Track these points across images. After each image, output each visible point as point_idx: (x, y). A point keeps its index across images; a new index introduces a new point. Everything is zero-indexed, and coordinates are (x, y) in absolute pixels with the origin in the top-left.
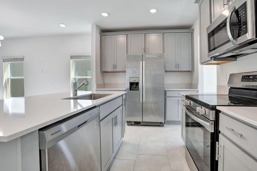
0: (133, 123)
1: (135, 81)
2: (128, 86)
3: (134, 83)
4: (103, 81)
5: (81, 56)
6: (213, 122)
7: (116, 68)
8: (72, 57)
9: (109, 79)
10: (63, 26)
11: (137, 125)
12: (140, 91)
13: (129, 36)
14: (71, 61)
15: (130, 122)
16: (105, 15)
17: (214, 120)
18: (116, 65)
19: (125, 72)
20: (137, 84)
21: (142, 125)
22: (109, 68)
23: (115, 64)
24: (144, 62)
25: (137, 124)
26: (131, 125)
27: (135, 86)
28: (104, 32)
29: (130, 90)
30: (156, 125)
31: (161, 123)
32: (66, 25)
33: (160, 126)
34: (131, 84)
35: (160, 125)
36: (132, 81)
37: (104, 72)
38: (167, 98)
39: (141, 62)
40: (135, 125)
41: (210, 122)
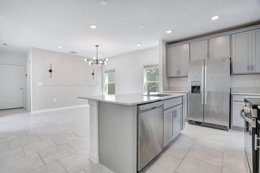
0: (195, 123)
1: (196, 85)
2: (190, 89)
3: (196, 86)
4: (169, 85)
5: (151, 65)
6: (255, 119)
7: (180, 74)
8: (145, 67)
9: (173, 83)
10: (139, 45)
11: (198, 125)
12: (201, 94)
13: (192, 44)
14: (144, 69)
15: (191, 121)
16: (169, 32)
17: (256, 117)
18: (180, 72)
19: (187, 77)
20: (199, 87)
21: (203, 126)
22: (174, 74)
23: (179, 70)
24: (206, 67)
25: (198, 123)
26: (192, 124)
27: (196, 90)
28: (169, 44)
29: (192, 92)
30: (219, 128)
31: (224, 126)
32: (140, 44)
33: (223, 130)
34: (193, 87)
35: (223, 128)
36: (194, 85)
37: (169, 78)
38: (233, 102)
39: (203, 68)
40: (196, 125)
41: (252, 118)
